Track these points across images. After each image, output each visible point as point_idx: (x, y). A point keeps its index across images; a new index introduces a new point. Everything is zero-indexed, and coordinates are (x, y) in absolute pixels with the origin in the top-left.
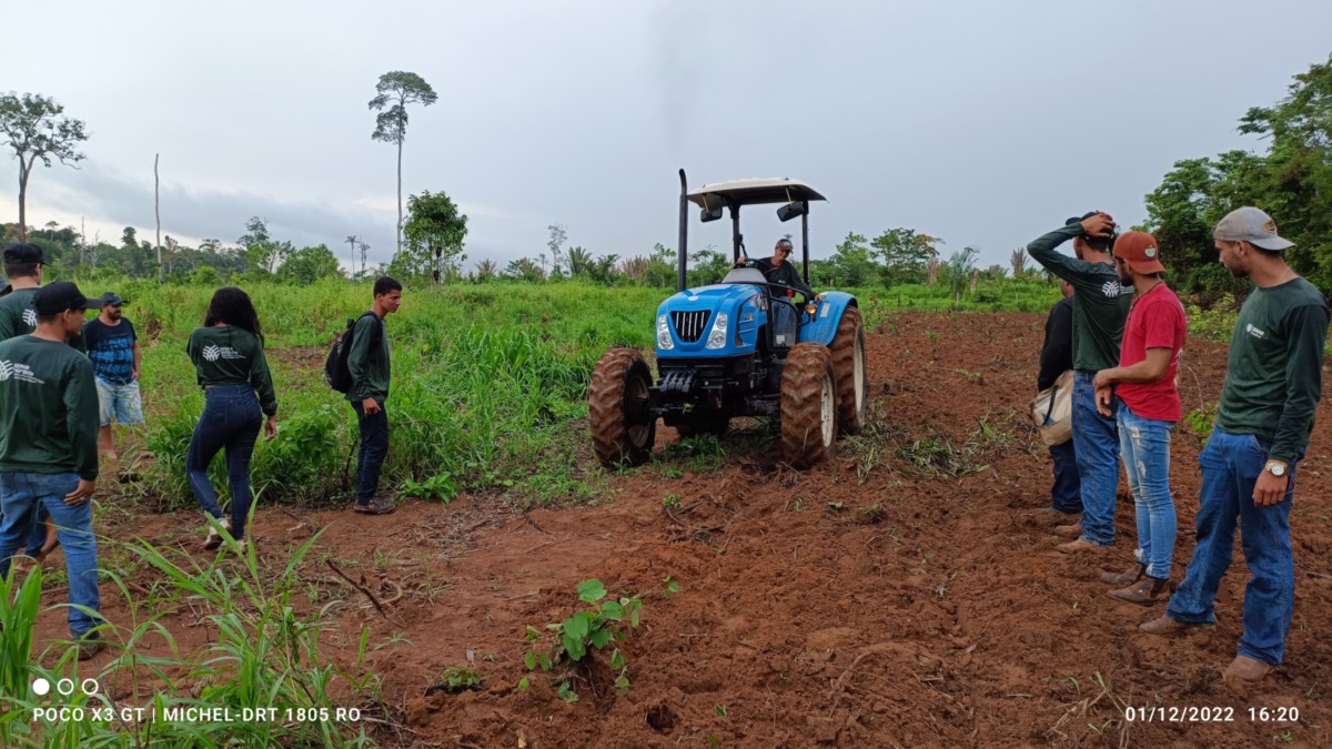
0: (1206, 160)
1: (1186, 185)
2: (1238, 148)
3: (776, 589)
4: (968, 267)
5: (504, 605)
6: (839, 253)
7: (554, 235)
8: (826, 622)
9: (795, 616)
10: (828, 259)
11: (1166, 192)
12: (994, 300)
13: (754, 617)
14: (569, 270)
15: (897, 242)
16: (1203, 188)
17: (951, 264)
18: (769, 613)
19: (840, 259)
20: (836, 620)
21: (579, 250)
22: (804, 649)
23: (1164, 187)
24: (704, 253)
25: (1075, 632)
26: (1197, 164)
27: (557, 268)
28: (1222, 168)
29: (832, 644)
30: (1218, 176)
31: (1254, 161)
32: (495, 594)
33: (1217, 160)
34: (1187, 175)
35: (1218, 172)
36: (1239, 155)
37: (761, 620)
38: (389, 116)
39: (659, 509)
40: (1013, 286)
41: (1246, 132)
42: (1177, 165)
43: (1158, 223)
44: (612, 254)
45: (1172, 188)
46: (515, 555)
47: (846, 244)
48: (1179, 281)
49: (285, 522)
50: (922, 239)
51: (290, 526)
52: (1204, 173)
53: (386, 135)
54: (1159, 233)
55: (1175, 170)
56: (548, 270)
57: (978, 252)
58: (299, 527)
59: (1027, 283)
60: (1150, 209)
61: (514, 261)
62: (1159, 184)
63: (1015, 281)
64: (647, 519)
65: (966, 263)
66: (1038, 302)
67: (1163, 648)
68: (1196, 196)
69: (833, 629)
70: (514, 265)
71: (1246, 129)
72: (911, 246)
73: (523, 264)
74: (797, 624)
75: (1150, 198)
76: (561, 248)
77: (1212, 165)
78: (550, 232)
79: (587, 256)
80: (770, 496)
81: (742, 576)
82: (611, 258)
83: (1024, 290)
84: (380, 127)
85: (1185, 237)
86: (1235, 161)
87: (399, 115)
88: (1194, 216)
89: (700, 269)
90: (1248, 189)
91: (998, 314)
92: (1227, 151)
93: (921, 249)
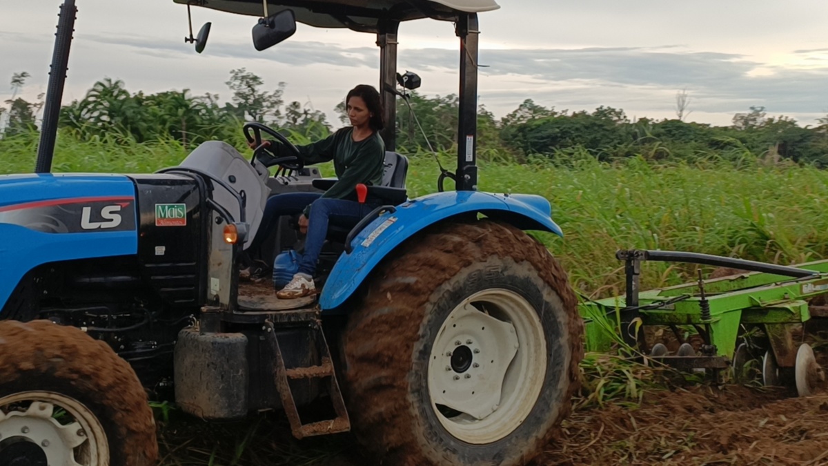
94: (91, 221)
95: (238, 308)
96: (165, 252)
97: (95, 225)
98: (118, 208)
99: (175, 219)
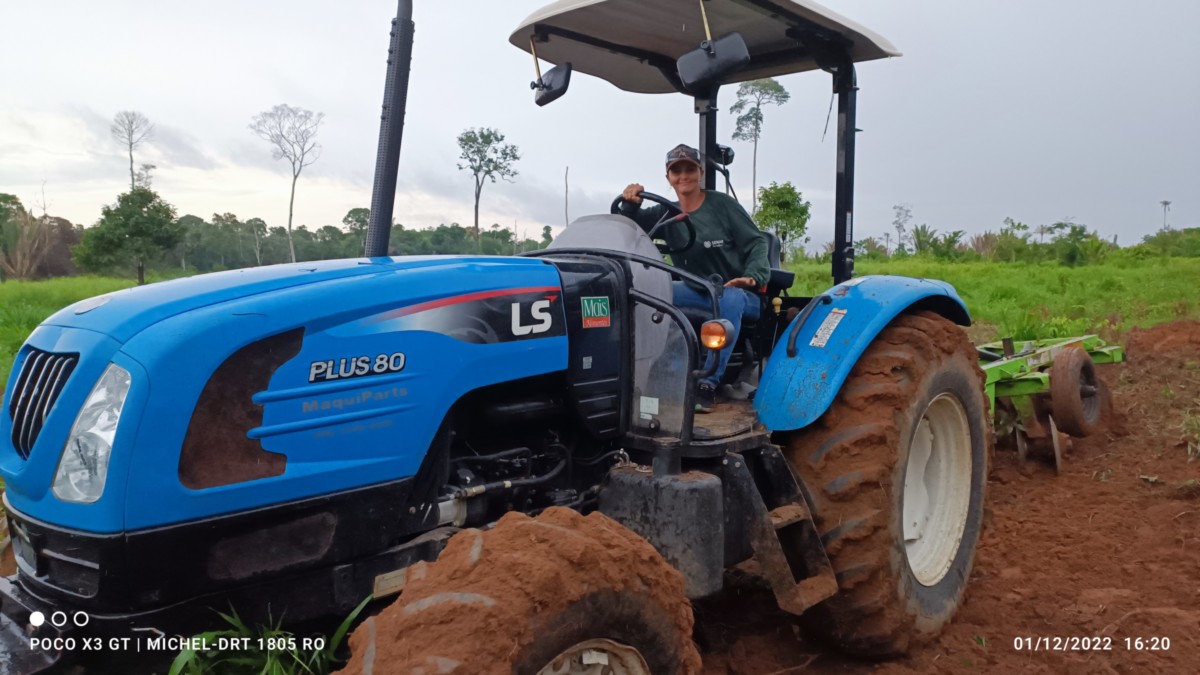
3: (1060, 548)
7: (899, 215)
8: (1106, 582)
9: (1073, 573)
13: (1031, 570)
14: (914, 247)
18: (1046, 568)
20: (1118, 582)
21: (923, 227)
22: (1075, 602)
27: (901, 246)
29: (1106, 601)
38: (747, 118)
44: (957, 230)
53: (744, 136)
56: (892, 247)
69: (1112, 589)
73: (870, 242)
74: (1074, 580)
76: (905, 226)
78: (895, 212)
79: (932, 234)
82: (956, 234)
84: (739, 129)
87: (756, 116)
89: (1054, 242)
94: (522, 324)
95: (693, 438)
96: (593, 364)
97: (526, 330)
98: (546, 304)
99: (600, 319)
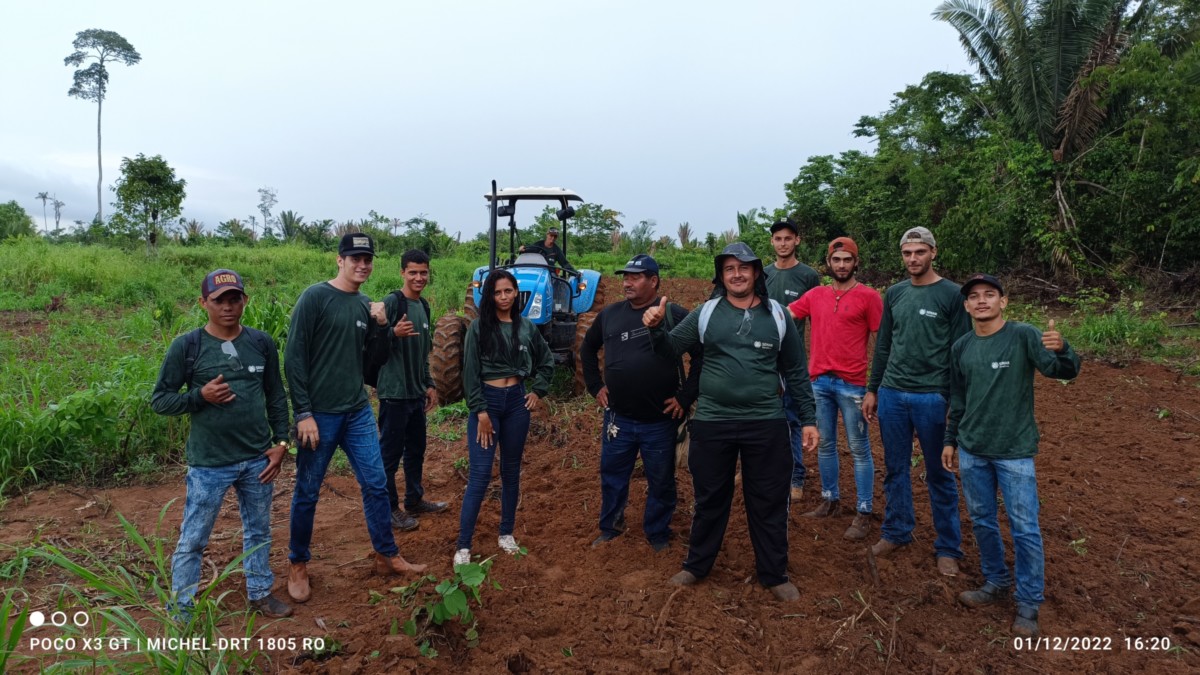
0: (831, 157)
1: (816, 177)
2: (854, 149)
3: (582, 540)
4: (647, 239)
5: (336, 571)
6: (537, 223)
7: (264, 198)
8: (632, 567)
9: (605, 563)
10: (528, 228)
11: (801, 182)
12: (670, 267)
13: (570, 567)
14: (281, 232)
15: (587, 215)
16: (829, 180)
17: (633, 237)
18: (582, 562)
19: (538, 229)
20: (638, 564)
21: (290, 213)
22: (621, 592)
23: (800, 177)
24: (417, 221)
25: (824, 560)
26: (824, 160)
27: (268, 231)
28: (842, 164)
29: (641, 585)
30: (840, 170)
31: (866, 159)
32: (322, 562)
33: (838, 157)
34: (817, 169)
35: (840, 167)
36: (855, 154)
37: (576, 569)
38: (88, 73)
39: (451, 471)
40: (683, 255)
41: (859, 135)
42: (810, 160)
43: (795, 207)
44: (327, 219)
45: (806, 179)
46: (327, 522)
47: (544, 216)
48: (810, 254)
49: (72, 501)
50: (609, 214)
51: (78, 505)
52: (828, 168)
53: (84, 93)
54: (796, 214)
55: (808, 164)
56: (259, 233)
57: (654, 224)
58: (88, 506)
59: (694, 253)
60: (788, 195)
61: (224, 222)
62: (796, 174)
63: (685, 252)
64: (441, 481)
65: (646, 235)
66: (704, 270)
67: (891, 569)
68: (824, 187)
69: (638, 572)
70: (225, 227)
71: (859, 133)
72: (599, 219)
73: (233, 225)
74: (610, 571)
75: (789, 187)
76: (271, 210)
77: (836, 161)
78: (260, 195)
79: (299, 220)
80: (548, 455)
81: (545, 529)
82: (326, 223)
83: (692, 259)
84: (77, 84)
85: (815, 218)
86: (852, 159)
87: (99, 73)
88: (821, 202)
89: (411, 235)
90: (863, 182)
91: (674, 279)
92: (846, 151)
93: (608, 222)
